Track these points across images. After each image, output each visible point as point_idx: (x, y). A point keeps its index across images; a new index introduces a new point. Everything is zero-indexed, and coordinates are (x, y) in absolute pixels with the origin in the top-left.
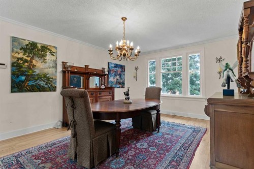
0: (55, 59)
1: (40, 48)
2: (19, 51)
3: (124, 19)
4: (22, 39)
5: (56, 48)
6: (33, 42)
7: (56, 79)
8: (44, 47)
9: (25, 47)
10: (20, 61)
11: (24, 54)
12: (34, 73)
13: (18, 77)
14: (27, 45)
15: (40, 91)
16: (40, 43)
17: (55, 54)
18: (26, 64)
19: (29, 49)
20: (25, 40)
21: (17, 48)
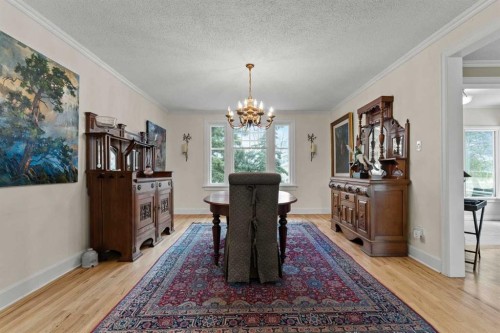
0: (76, 104)
1: (51, 72)
2: (13, 73)
3: (250, 66)
4: (20, 43)
5: (77, 77)
6: (39, 54)
7: (76, 154)
8: (59, 72)
9: (25, 65)
10: (14, 101)
11: (23, 85)
12: (42, 137)
13: (11, 144)
14: (28, 61)
15: (52, 182)
16: (52, 62)
17: (76, 93)
18: (27, 111)
19: (32, 73)
20: (25, 46)
21: (8, 66)
